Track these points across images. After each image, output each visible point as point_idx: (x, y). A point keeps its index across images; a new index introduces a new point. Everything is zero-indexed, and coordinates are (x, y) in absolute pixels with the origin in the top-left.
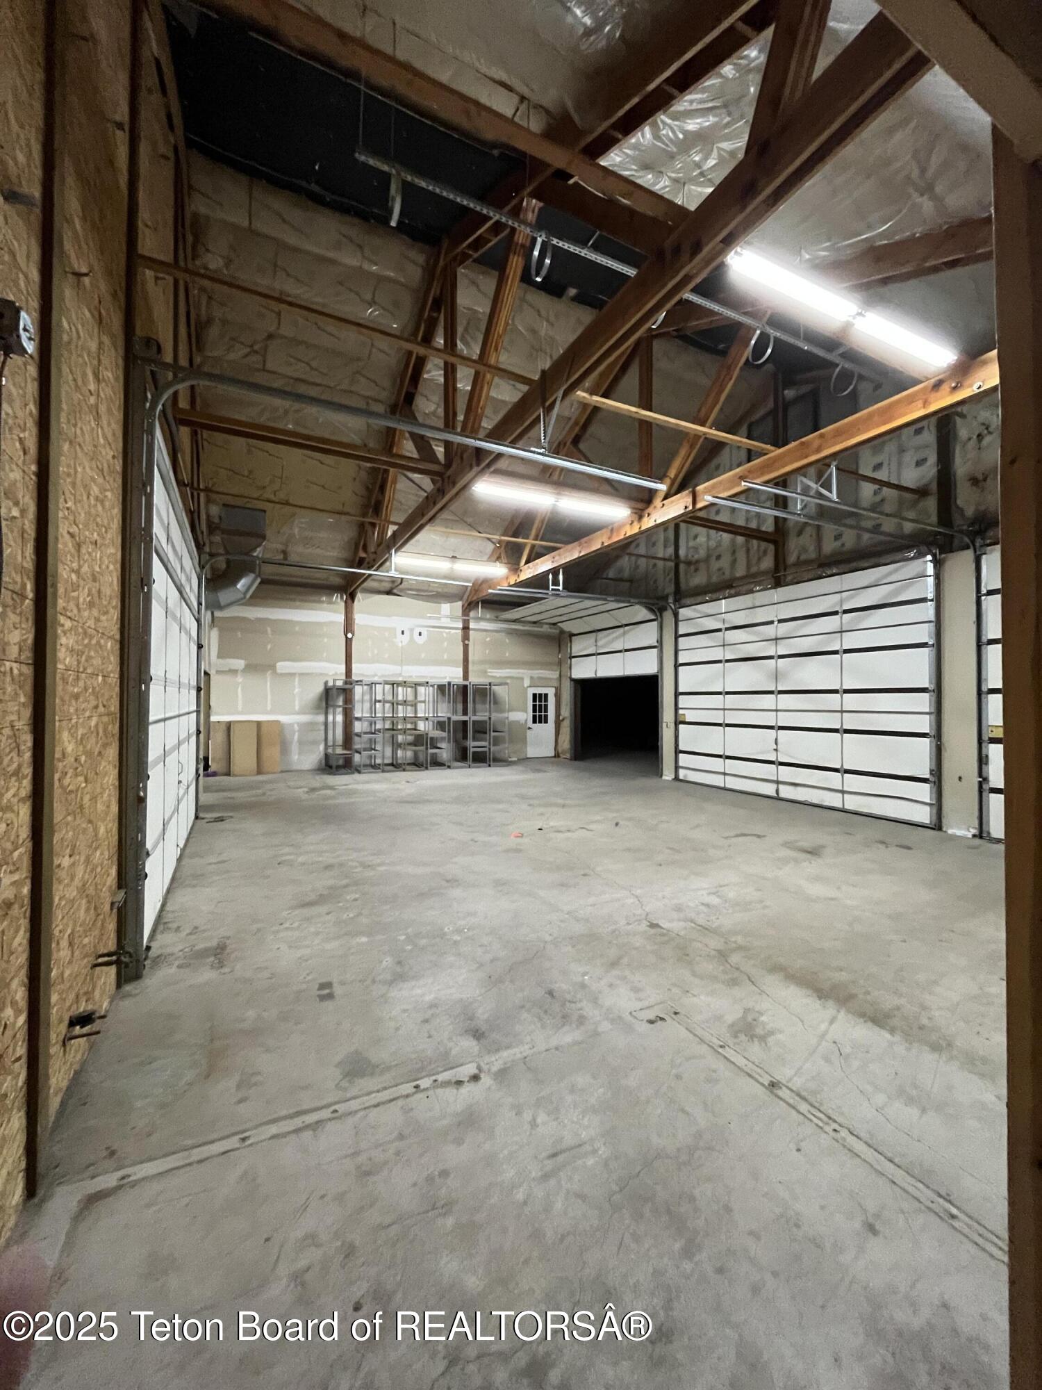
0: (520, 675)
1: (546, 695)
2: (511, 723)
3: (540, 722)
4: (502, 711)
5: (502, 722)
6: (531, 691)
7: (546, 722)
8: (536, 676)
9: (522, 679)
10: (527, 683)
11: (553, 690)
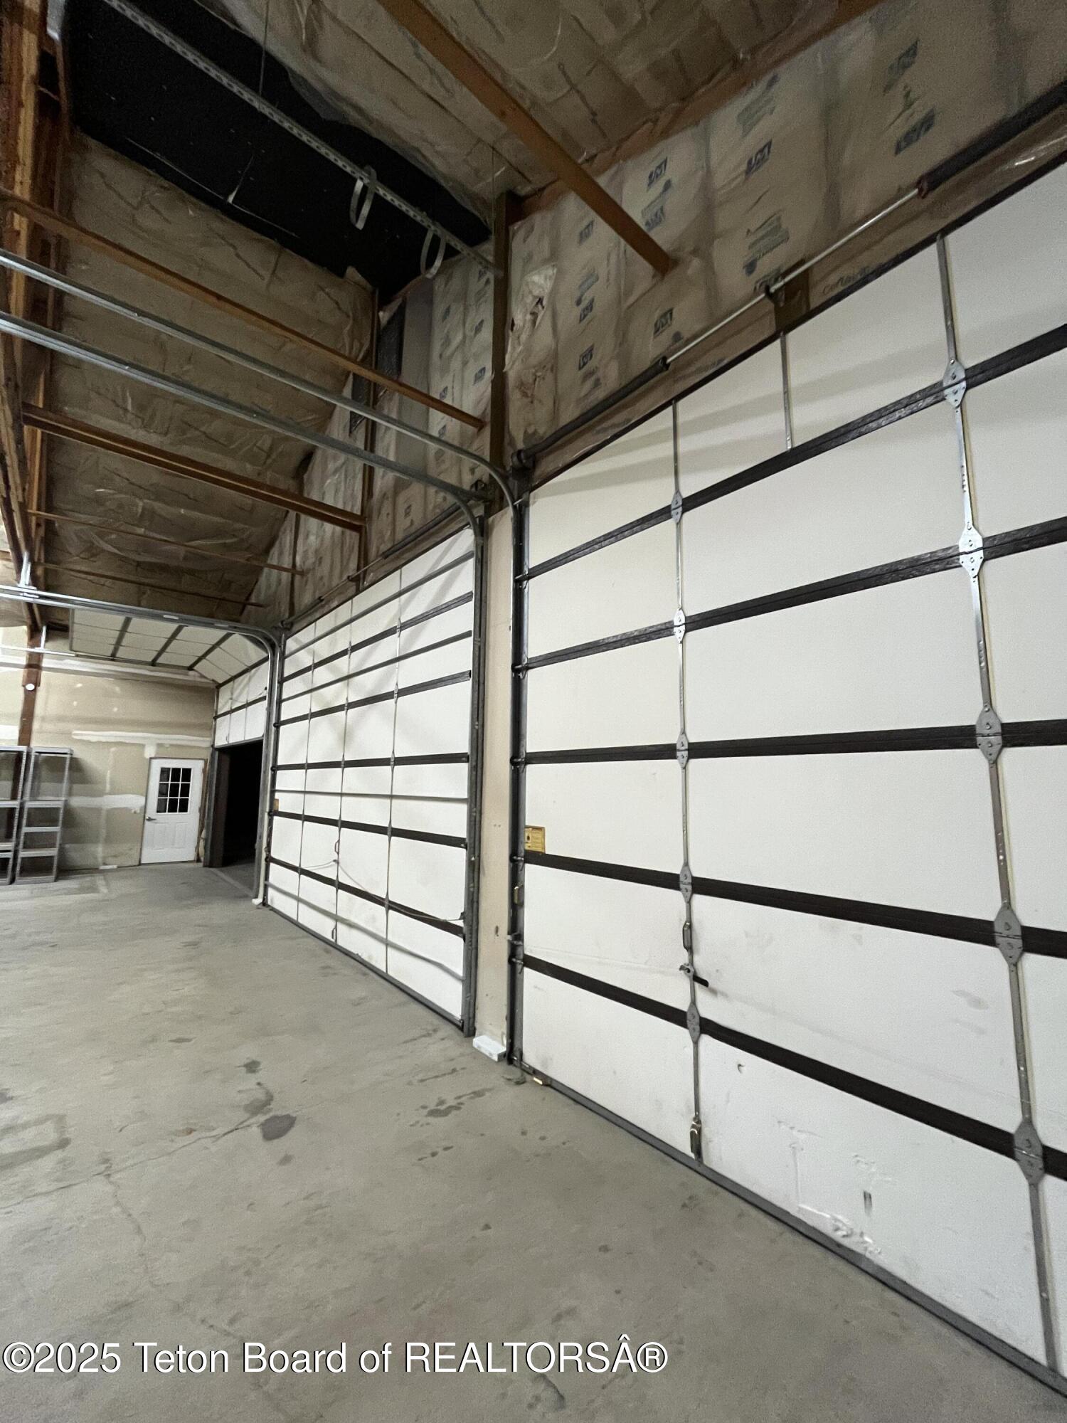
0: (141, 742)
1: (187, 772)
2: (112, 812)
3: (172, 809)
4: (101, 794)
5: (98, 810)
6: (157, 766)
7: (184, 808)
8: (167, 742)
9: (143, 746)
10: (150, 752)
11: (201, 764)
